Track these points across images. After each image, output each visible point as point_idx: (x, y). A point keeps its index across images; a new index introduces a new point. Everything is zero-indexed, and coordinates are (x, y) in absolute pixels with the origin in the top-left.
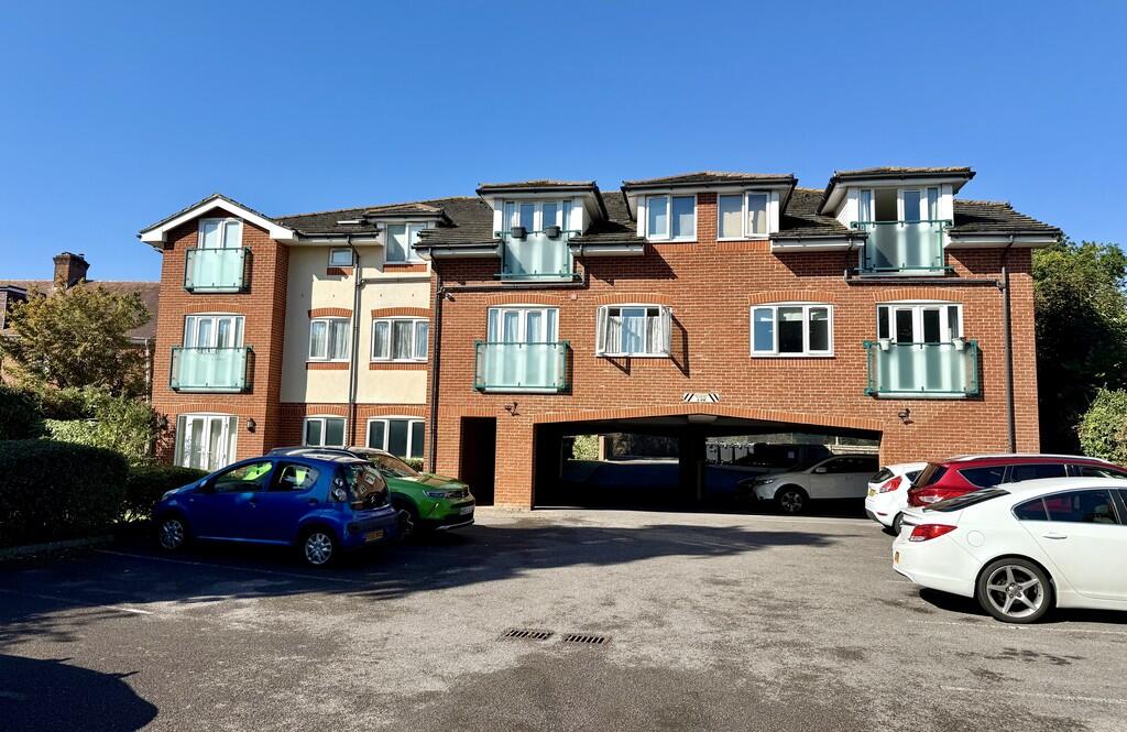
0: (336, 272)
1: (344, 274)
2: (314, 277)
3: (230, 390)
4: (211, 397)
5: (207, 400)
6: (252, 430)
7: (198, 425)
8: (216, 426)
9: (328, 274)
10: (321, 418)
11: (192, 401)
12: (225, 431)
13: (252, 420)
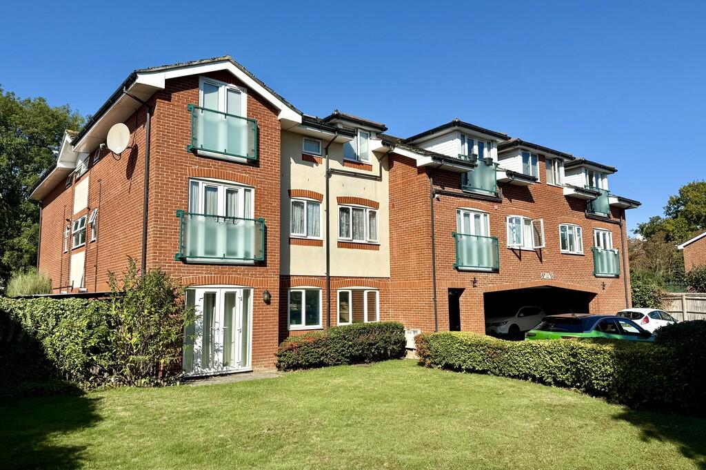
0: (309, 159)
1: (315, 162)
2: (292, 160)
3: (242, 261)
4: (225, 268)
5: (221, 272)
6: (268, 302)
7: (210, 299)
8: (230, 298)
9: (303, 159)
10: (302, 289)
11: (203, 273)
12: (239, 303)
13: (268, 293)
